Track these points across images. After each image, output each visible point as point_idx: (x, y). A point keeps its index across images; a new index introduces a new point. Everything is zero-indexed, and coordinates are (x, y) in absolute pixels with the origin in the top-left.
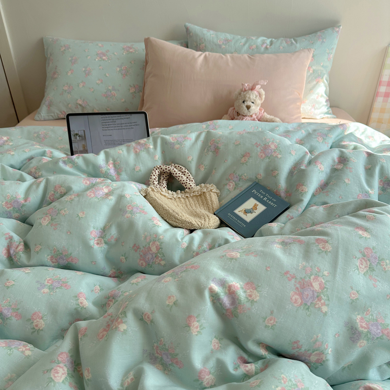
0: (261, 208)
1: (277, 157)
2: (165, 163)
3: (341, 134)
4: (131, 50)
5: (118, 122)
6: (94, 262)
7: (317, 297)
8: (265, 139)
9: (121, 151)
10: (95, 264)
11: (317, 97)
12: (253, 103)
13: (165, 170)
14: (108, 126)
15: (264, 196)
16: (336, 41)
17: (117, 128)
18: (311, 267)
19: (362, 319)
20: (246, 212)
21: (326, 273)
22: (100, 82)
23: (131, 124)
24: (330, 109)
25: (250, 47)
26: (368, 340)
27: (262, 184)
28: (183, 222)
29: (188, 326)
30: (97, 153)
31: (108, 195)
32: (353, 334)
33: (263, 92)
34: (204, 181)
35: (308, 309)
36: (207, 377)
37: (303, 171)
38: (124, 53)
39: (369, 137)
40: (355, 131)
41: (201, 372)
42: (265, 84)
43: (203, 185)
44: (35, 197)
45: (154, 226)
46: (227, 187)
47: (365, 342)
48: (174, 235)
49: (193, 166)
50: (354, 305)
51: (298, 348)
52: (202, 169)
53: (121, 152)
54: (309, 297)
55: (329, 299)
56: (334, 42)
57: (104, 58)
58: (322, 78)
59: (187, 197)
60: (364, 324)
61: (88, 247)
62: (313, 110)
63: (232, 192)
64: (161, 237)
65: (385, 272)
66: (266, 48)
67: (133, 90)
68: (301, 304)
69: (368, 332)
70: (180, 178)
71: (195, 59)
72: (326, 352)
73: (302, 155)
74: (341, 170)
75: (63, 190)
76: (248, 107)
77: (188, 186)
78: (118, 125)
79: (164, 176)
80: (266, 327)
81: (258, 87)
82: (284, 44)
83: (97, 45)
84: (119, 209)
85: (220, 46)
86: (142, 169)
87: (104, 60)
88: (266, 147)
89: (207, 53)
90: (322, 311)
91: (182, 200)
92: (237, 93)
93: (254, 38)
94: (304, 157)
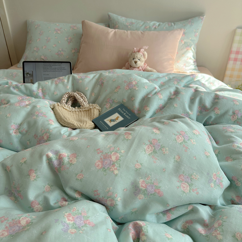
0: (121, 119)
1: (135, 89)
2: (74, 91)
3: (191, 80)
4: (75, 28)
5: (53, 67)
6: (11, 143)
7: (113, 164)
8: (131, 79)
10: (12, 144)
11: (187, 59)
12: (139, 60)
13: (71, 95)
14: (47, 69)
15: (125, 112)
16: (201, 25)
17: (52, 71)
18: (115, 147)
19: (143, 181)
20: (111, 121)
21: (122, 151)
22: (55, 46)
23: (61, 69)
24: (197, 67)
25: (145, 27)
26: (145, 195)
27: (125, 105)
28: (69, 123)
29: (29, 175)
32: (135, 190)
33: (146, 53)
34: (94, 102)
35: (105, 171)
36: (37, 206)
37: (149, 98)
38: (71, 30)
39: (211, 83)
40: (202, 79)
41: (32, 202)
42: (147, 48)
43: (91, 104)
45: (49, 124)
46: (106, 106)
47: (143, 196)
48: (60, 131)
49: (88, 94)
50: (138, 172)
51: (98, 195)
53: (47, 83)
54: (107, 164)
55: (120, 167)
56: (199, 25)
57: (59, 32)
58: (191, 47)
59: (81, 111)
60: (144, 185)
61: (9, 134)
62: (184, 67)
64: (51, 131)
65: (164, 155)
66: (155, 28)
67: (73, 51)
68: (101, 168)
69: (145, 190)
70: (79, 100)
71: (108, 33)
72: (116, 199)
73: (153, 89)
74: (174, 99)
76: (136, 62)
77: (82, 104)
78: (53, 69)
79: (71, 99)
80: (77, 179)
81: (142, 50)
82: (167, 26)
83: (56, 24)
85: (127, 26)
87: (58, 33)
88: (130, 83)
89: (117, 30)
90: (114, 173)
91: (77, 112)
93: (149, 22)
94: (153, 90)
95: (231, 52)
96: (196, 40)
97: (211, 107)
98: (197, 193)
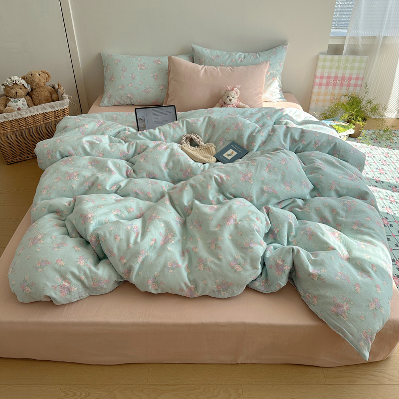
0: (235, 153)
1: (242, 129)
2: (188, 133)
3: (281, 115)
6: (164, 177)
7: (250, 179)
8: (237, 121)
9: (166, 127)
11: (274, 89)
12: (233, 97)
13: (189, 137)
14: (156, 114)
15: (237, 148)
16: (285, 54)
17: (160, 115)
18: (248, 170)
19: (266, 187)
20: (228, 155)
21: (253, 172)
22: (141, 84)
23: (167, 112)
24: (283, 96)
25: (232, 61)
26: (267, 194)
27: (236, 142)
28: (200, 159)
29: (208, 187)
30: (154, 128)
31: (166, 148)
32: (262, 192)
33: (239, 91)
34: (208, 141)
35: (246, 182)
36: (214, 202)
37: (254, 136)
39: (297, 116)
41: (212, 201)
42: (240, 87)
43: (208, 143)
44: (132, 150)
45: (189, 161)
46: (220, 144)
48: (197, 165)
49: (202, 134)
50: (263, 182)
52: (207, 136)
54: (247, 179)
55: (253, 180)
56: (283, 55)
58: (276, 77)
59: (200, 149)
61: (161, 170)
62: (271, 97)
63: (222, 146)
64: (191, 166)
65: (275, 172)
66: (241, 61)
67: (161, 88)
68: (244, 181)
69: (268, 191)
70: (197, 140)
71: (199, 71)
72: (253, 197)
74: (272, 135)
75: (145, 147)
76: (230, 100)
77: (201, 144)
78: (161, 113)
79: (188, 139)
80: (232, 188)
81: (236, 89)
82: (252, 57)
83: (137, 59)
84: (172, 155)
85: (213, 60)
86: (177, 136)
88: (237, 125)
89: (206, 67)
90: (251, 183)
91: (198, 151)
92: (224, 92)
93: (234, 54)
94: (255, 129)
95: (315, 77)
96: (281, 69)
97: (299, 140)
98: (295, 191)
